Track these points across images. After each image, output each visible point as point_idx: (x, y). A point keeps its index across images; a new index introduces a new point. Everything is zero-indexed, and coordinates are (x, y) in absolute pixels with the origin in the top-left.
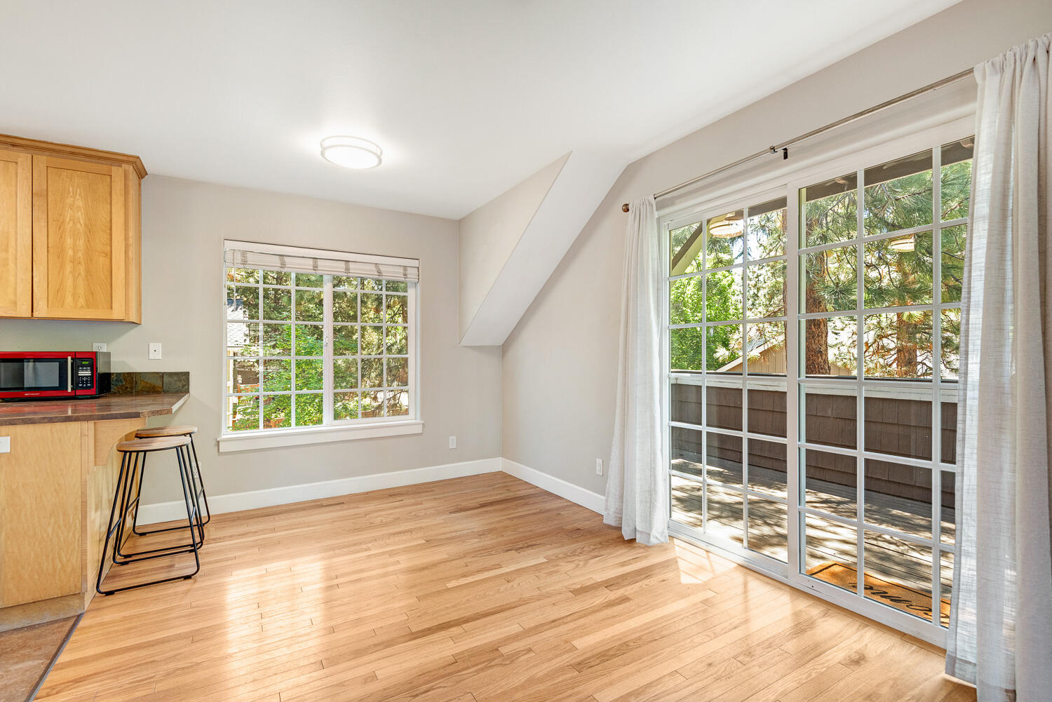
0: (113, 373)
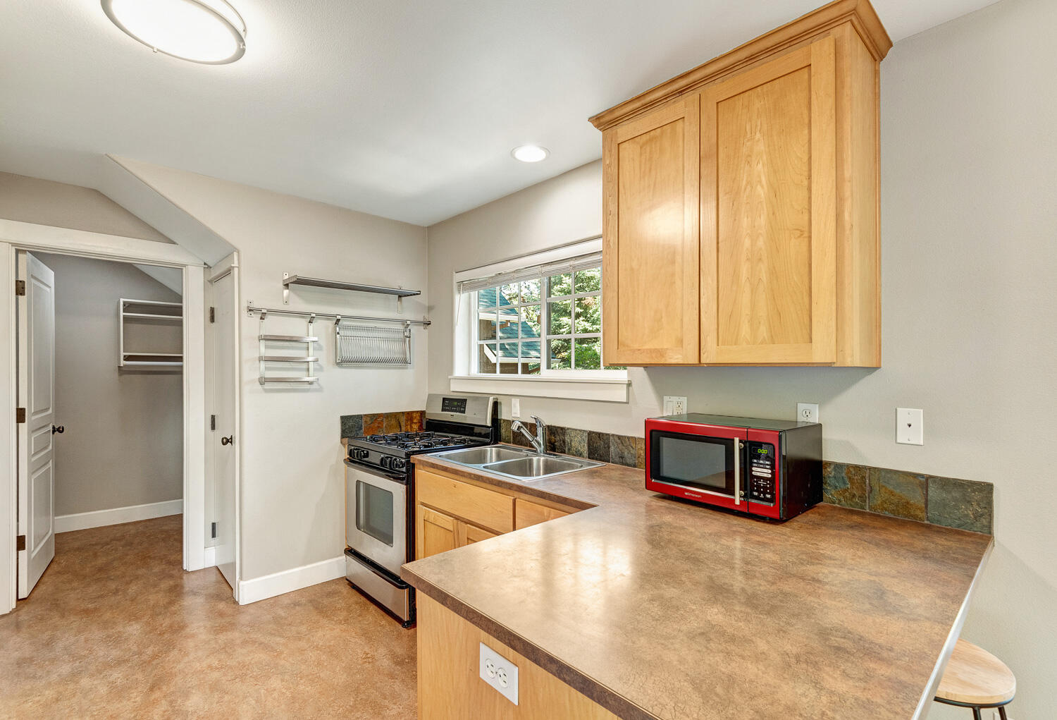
0: (830, 464)
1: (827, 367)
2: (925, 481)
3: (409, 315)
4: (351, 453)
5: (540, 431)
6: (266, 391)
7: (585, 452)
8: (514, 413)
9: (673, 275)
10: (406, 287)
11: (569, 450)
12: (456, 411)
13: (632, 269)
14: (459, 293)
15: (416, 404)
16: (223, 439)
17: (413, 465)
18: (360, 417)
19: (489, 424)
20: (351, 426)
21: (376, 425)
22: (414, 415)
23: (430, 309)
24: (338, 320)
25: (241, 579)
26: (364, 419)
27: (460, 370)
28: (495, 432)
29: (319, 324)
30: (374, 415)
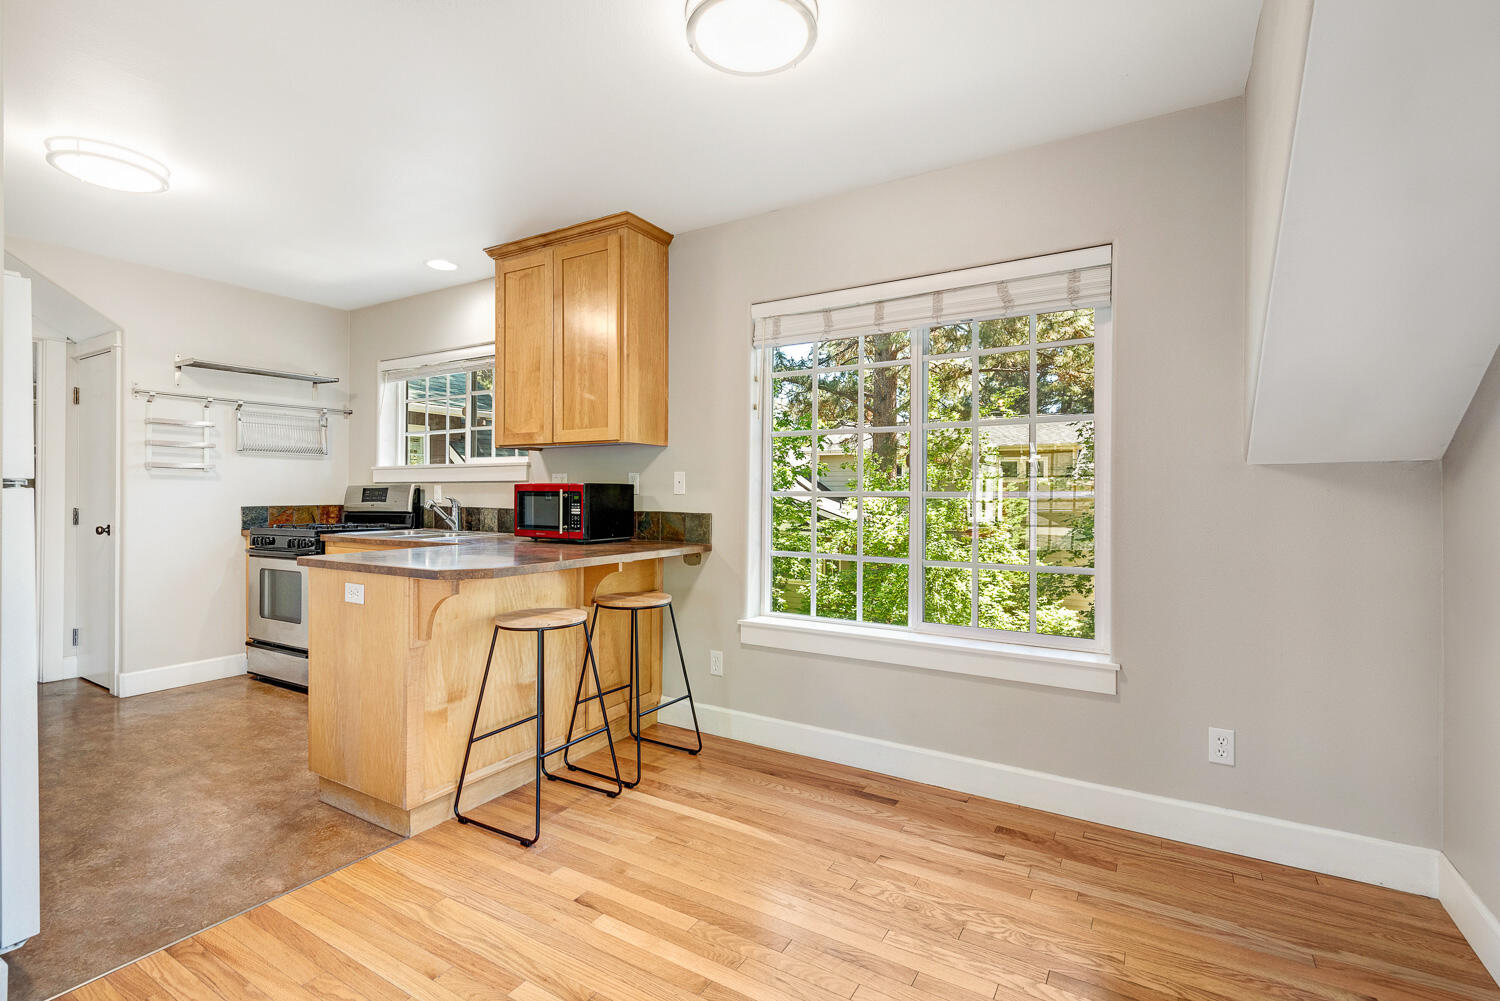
1: (614, 444)
2: (683, 516)
3: (324, 404)
4: (254, 542)
5: (455, 513)
6: (153, 477)
7: (495, 526)
8: (435, 498)
9: (539, 378)
10: (323, 374)
11: (483, 527)
12: (377, 500)
13: (514, 372)
14: (384, 380)
15: (335, 498)
16: (97, 528)
17: (324, 542)
18: (266, 508)
19: (410, 509)
20: (254, 518)
21: (285, 517)
22: (331, 509)
23: (352, 397)
24: (240, 406)
25: (121, 671)
26: (270, 511)
27: (383, 461)
28: (419, 517)
29: (216, 408)
30: (282, 507)
